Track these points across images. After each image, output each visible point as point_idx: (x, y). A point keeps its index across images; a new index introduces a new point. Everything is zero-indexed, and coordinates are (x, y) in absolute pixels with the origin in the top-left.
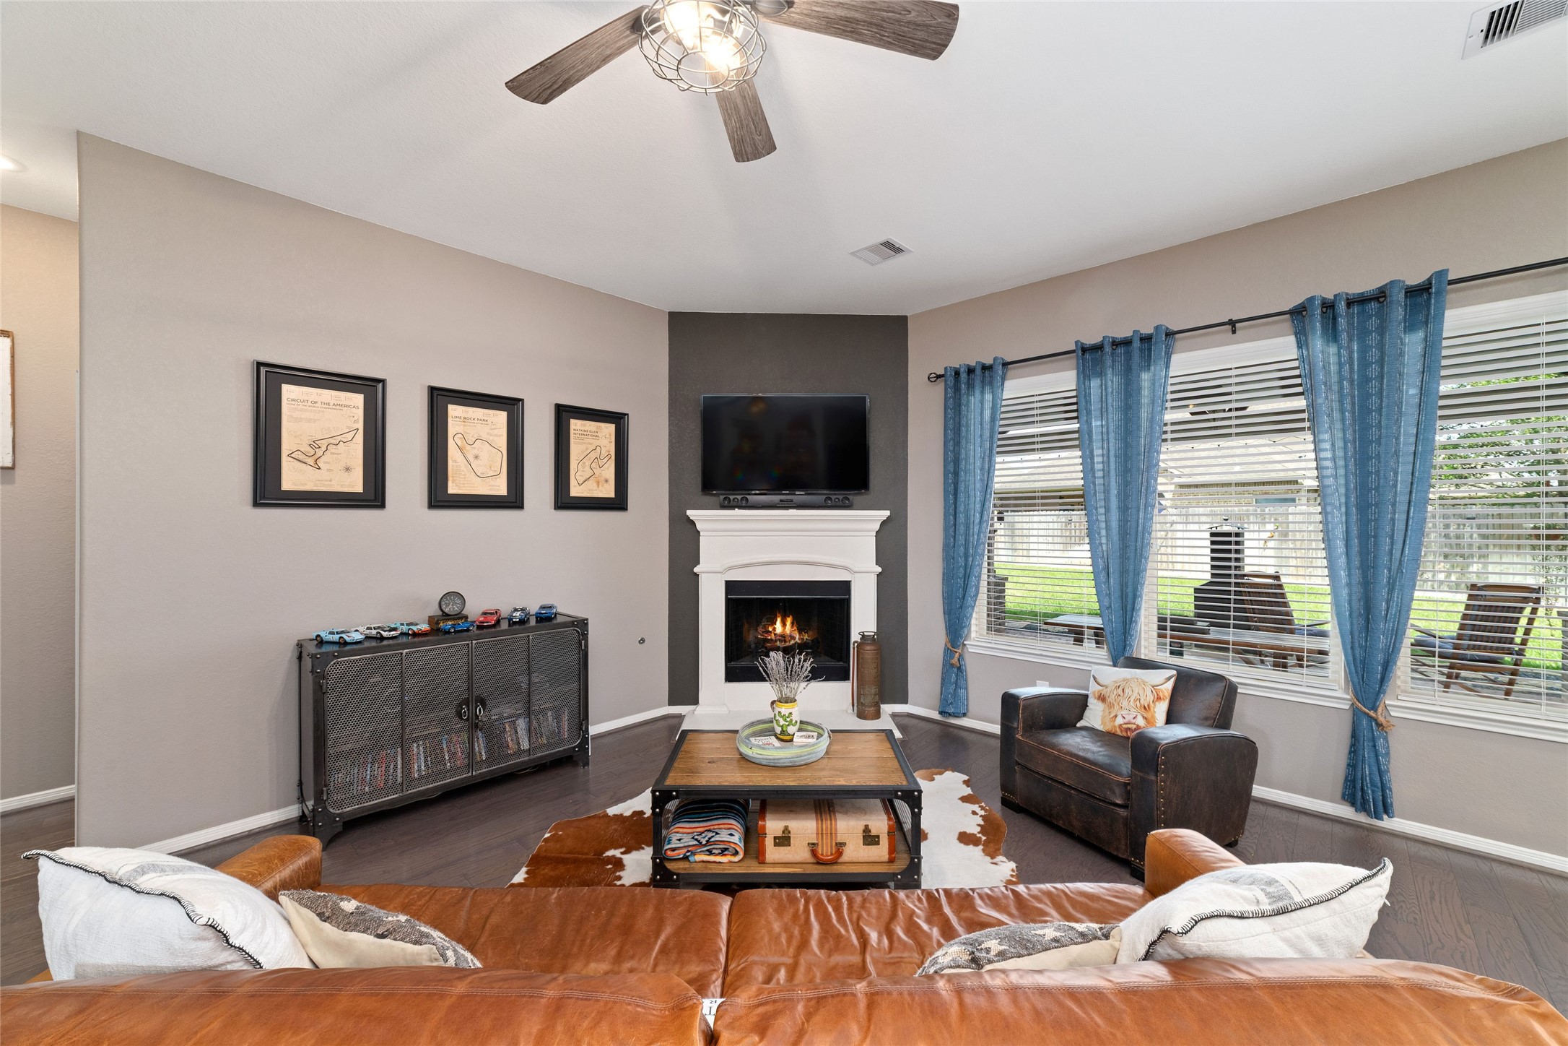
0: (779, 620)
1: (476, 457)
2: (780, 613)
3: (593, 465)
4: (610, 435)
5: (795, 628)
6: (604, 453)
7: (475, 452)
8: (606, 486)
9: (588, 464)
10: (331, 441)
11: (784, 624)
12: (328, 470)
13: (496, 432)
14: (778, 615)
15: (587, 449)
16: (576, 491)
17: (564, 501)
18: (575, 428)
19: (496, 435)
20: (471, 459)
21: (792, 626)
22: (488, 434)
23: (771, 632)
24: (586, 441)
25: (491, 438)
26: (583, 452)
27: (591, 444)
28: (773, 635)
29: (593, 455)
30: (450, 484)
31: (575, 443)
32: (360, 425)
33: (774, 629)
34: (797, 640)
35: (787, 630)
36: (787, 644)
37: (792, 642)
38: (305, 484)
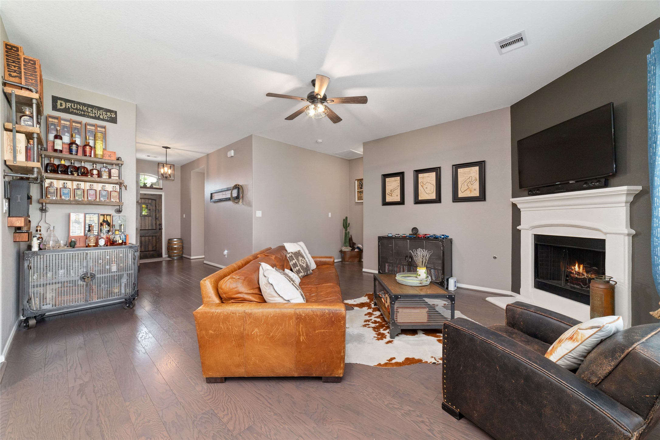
0: (577, 265)
1: (426, 188)
2: (577, 261)
3: (468, 184)
4: (476, 171)
5: (584, 271)
6: (473, 179)
7: (426, 186)
8: (475, 192)
9: (466, 184)
10: (394, 189)
11: (579, 267)
12: (394, 196)
13: (432, 179)
14: (577, 262)
15: (465, 178)
16: (460, 195)
17: (456, 199)
18: (460, 172)
19: (432, 180)
20: (425, 189)
21: (583, 270)
22: (430, 180)
23: (573, 269)
24: (465, 176)
25: (431, 181)
26: (464, 180)
27: (467, 176)
28: (574, 271)
29: (468, 181)
30: (419, 197)
31: (460, 177)
32: (399, 185)
33: (575, 268)
34: (585, 276)
35: (580, 270)
36: (581, 277)
37: (583, 277)
38: (390, 200)
